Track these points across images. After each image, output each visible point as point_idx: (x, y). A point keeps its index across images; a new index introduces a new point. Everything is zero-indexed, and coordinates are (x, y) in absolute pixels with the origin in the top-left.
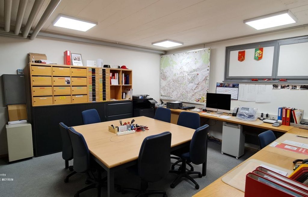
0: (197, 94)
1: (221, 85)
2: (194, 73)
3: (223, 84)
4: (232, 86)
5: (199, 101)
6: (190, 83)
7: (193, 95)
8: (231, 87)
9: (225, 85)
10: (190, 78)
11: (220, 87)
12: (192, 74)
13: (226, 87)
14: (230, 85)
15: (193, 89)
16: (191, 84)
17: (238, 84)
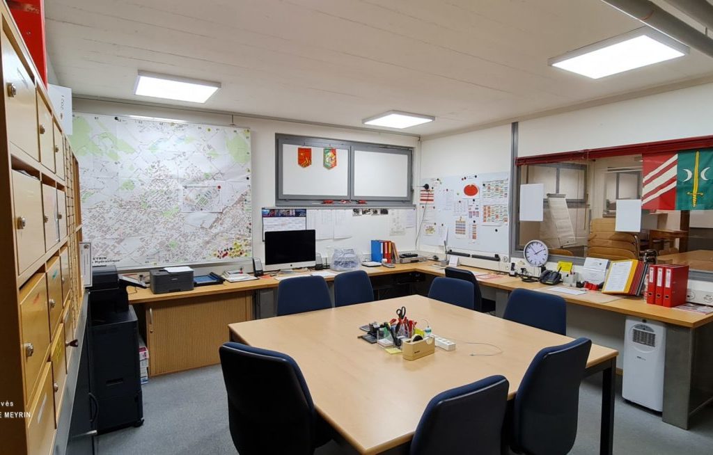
0: (219, 239)
1: (273, 213)
2: (206, 183)
3: (276, 211)
4: (294, 214)
5: (226, 254)
6: (193, 210)
7: (208, 243)
8: (293, 216)
9: (281, 212)
10: (192, 196)
11: (271, 216)
12: (200, 185)
13: (282, 216)
14: (291, 212)
15: (207, 226)
16: (199, 214)
17: (305, 210)
